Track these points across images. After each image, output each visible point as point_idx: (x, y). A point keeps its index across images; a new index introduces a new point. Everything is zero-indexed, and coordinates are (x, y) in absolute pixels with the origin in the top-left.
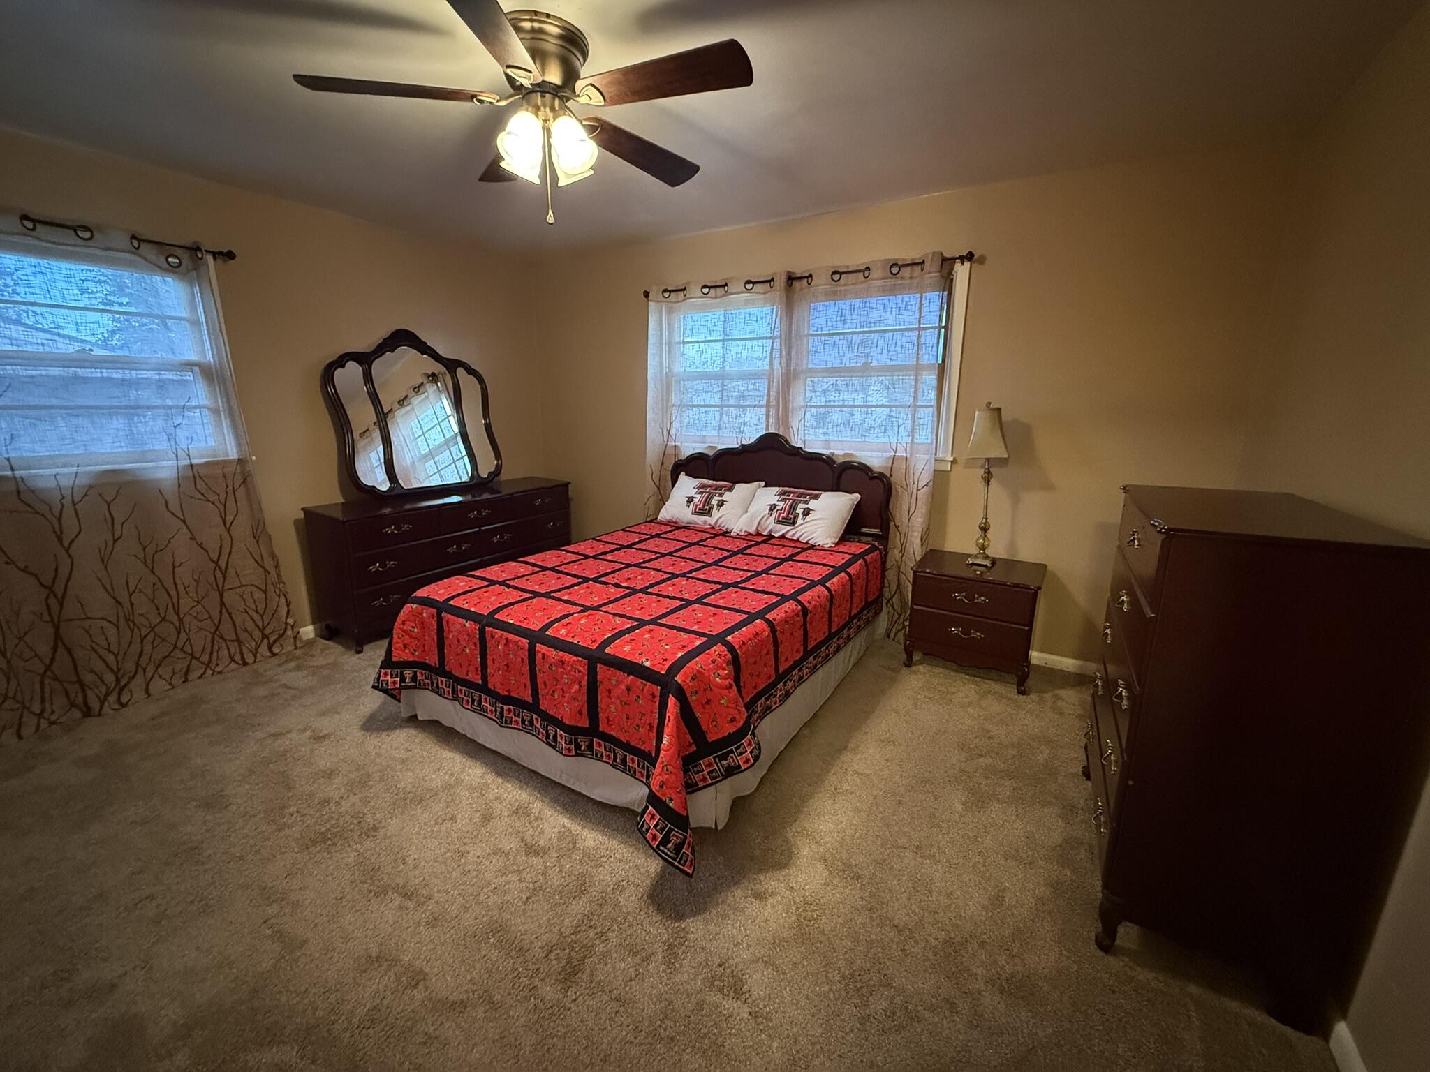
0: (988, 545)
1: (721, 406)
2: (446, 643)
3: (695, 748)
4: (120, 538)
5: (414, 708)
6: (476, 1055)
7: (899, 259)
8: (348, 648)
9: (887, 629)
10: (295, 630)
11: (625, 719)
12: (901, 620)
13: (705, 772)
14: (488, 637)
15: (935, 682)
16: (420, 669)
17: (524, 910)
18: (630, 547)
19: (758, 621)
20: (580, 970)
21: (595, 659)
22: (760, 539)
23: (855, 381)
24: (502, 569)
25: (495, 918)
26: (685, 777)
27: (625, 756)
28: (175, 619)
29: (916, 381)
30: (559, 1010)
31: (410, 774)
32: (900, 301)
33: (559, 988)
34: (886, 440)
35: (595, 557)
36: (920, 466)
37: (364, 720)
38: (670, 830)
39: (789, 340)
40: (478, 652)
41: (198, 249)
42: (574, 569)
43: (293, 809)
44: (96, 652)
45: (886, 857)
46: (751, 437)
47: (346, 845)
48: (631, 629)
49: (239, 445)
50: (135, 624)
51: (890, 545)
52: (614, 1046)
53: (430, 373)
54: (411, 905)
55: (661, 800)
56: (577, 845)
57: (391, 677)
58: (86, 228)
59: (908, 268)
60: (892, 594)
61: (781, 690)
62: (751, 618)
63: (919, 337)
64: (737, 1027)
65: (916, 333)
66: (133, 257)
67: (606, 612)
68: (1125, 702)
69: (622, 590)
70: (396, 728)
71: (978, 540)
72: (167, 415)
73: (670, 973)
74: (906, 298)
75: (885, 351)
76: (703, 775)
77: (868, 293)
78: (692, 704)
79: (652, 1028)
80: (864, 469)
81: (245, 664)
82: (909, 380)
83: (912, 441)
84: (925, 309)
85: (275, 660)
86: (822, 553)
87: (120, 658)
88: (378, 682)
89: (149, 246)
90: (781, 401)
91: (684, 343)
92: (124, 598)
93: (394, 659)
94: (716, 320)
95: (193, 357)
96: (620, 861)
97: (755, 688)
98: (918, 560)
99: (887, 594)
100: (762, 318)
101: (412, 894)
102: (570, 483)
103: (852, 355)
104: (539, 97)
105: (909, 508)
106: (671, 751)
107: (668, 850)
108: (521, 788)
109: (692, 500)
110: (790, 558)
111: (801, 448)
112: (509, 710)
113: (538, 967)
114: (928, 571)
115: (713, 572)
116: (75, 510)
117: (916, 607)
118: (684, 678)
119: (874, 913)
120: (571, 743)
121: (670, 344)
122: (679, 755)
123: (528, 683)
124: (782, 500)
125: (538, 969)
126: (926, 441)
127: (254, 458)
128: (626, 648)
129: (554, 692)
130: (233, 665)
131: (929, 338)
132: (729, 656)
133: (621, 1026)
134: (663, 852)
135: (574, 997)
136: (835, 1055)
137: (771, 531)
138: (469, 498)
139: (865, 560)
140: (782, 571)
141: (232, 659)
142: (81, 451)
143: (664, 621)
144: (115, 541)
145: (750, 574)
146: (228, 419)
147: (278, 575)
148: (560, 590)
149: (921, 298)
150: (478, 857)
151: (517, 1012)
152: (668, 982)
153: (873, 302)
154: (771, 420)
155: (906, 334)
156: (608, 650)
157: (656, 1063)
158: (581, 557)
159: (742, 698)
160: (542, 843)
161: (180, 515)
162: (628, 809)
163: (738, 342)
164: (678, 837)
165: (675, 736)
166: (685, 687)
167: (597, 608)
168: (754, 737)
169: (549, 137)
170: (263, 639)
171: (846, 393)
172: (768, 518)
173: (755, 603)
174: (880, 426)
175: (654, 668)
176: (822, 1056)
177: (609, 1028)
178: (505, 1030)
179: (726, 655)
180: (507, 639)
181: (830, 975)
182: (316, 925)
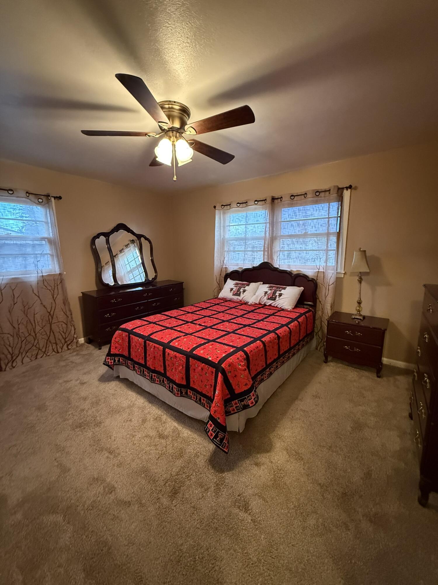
0: (361, 310)
1: (245, 251)
2: (131, 347)
3: (230, 396)
4: (16, 303)
5: (119, 373)
6: (133, 527)
7: (319, 189)
8: (96, 347)
9: (316, 346)
10: (77, 339)
11: (201, 382)
12: (323, 342)
13: (234, 407)
14: (147, 344)
15: (338, 370)
16: (121, 357)
17: (157, 463)
18: (206, 309)
19: (258, 341)
20: (178, 492)
21: (189, 356)
22: (261, 306)
23: (301, 240)
24: (155, 317)
25: (145, 465)
26: (225, 409)
27: (201, 398)
28: (34, 334)
29: (328, 240)
30: (169, 510)
31: (115, 400)
32: (320, 207)
33: (169, 499)
34: (315, 264)
35: (192, 313)
36: (330, 275)
37: (100, 377)
38: (218, 432)
39: (273, 224)
40: (143, 351)
41: (49, 196)
42: (183, 317)
43: (70, 413)
44: (6, 347)
45: (315, 450)
46: (257, 263)
47: (89, 429)
48: (204, 344)
49: (60, 268)
50: (19, 336)
51: (317, 309)
52: (191, 529)
53: (132, 240)
54: (112, 457)
55: (215, 418)
56: (180, 435)
57: (110, 360)
58: (12, 190)
59: (323, 193)
60: (318, 330)
61: (268, 372)
62: (255, 340)
63: (328, 221)
64: (246, 526)
65: (327, 220)
66: (26, 199)
67: (195, 336)
68: (428, 385)
69: (201, 327)
70: (111, 381)
71: (357, 307)
72: (35, 257)
73: (217, 497)
74: (323, 205)
75: (314, 227)
76: (233, 408)
77: (306, 204)
78: (228, 377)
79: (208, 522)
80: (305, 277)
81: (58, 352)
82: (324, 239)
83: (326, 265)
84: (331, 210)
85: (69, 352)
86: (287, 312)
87: (14, 348)
88: (105, 362)
89: (33, 195)
90: (269, 249)
91: (230, 226)
92: (16, 326)
93: (111, 353)
94: (243, 216)
95: (46, 235)
96: (198, 444)
97: (256, 370)
98: (329, 316)
99: (316, 331)
100: (261, 215)
101: (112, 452)
102: (183, 282)
103: (299, 229)
104: (171, 133)
105: (325, 293)
106: (219, 397)
107: (217, 441)
108: (159, 409)
109: (232, 290)
110: (273, 314)
111: (278, 268)
112: (155, 376)
113: (161, 489)
114: (334, 321)
115: (240, 320)
116: (1, 292)
117: (328, 336)
118: (225, 366)
119: (309, 477)
120: (178, 391)
121: (224, 227)
122: (222, 399)
123: (162, 365)
124: (270, 290)
125: (161, 490)
126: (332, 265)
127: (65, 273)
128: (202, 352)
129: (172, 369)
130: (54, 353)
131: (333, 222)
132: (245, 356)
133: (195, 520)
134: (215, 441)
135: (175, 504)
136: (290, 545)
137: (265, 303)
138: (144, 288)
139: (306, 316)
140: (269, 320)
141: (54, 351)
142: (4, 271)
143: (218, 340)
144: (14, 304)
145: (255, 321)
146: (57, 259)
147: (72, 318)
148: (177, 326)
149: (329, 205)
150: (140, 438)
151: (151, 509)
152: (216, 501)
153: (308, 207)
154: (265, 257)
155: (323, 220)
156: (194, 352)
157: (209, 539)
158: (186, 313)
159: (251, 375)
160: (166, 434)
161: (37, 295)
162: (202, 421)
163: (252, 225)
164: (221, 435)
165: (221, 390)
166: (226, 370)
167: (191, 334)
168: (256, 392)
169: (175, 148)
170: (65, 343)
171: (297, 245)
172: (264, 297)
173: (257, 333)
174: (312, 259)
175: (213, 361)
176: (284, 545)
177: (190, 520)
178: (146, 517)
179: (243, 356)
180: (154, 346)
181: (289, 505)
182: (74, 463)
